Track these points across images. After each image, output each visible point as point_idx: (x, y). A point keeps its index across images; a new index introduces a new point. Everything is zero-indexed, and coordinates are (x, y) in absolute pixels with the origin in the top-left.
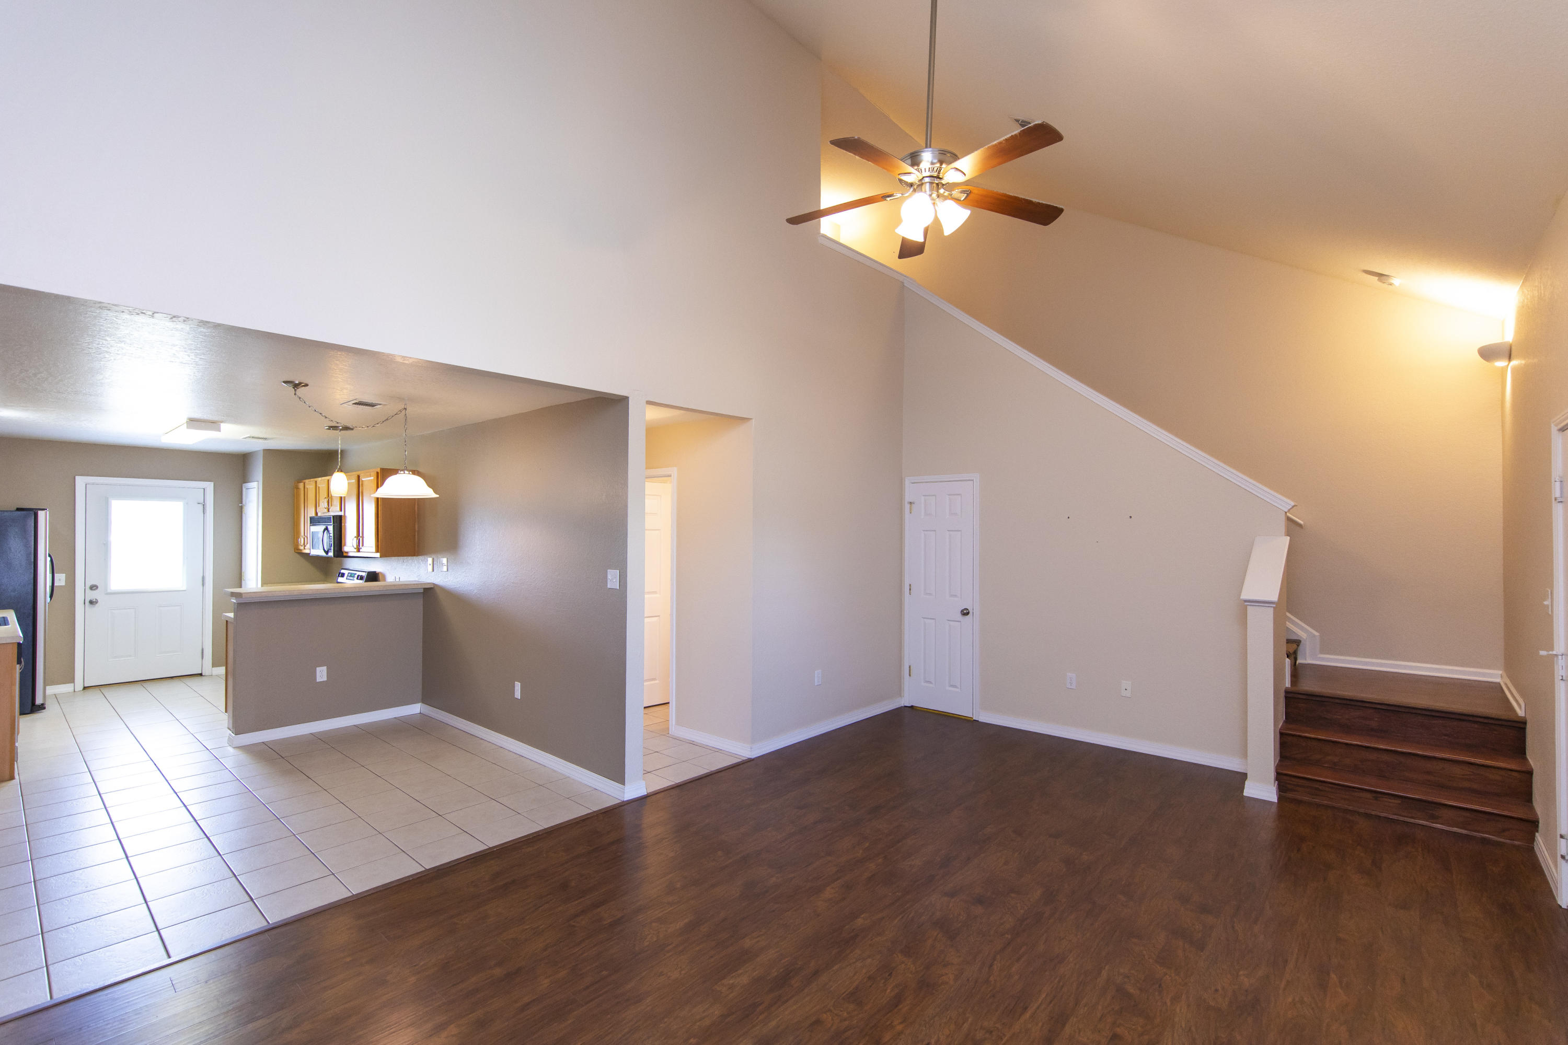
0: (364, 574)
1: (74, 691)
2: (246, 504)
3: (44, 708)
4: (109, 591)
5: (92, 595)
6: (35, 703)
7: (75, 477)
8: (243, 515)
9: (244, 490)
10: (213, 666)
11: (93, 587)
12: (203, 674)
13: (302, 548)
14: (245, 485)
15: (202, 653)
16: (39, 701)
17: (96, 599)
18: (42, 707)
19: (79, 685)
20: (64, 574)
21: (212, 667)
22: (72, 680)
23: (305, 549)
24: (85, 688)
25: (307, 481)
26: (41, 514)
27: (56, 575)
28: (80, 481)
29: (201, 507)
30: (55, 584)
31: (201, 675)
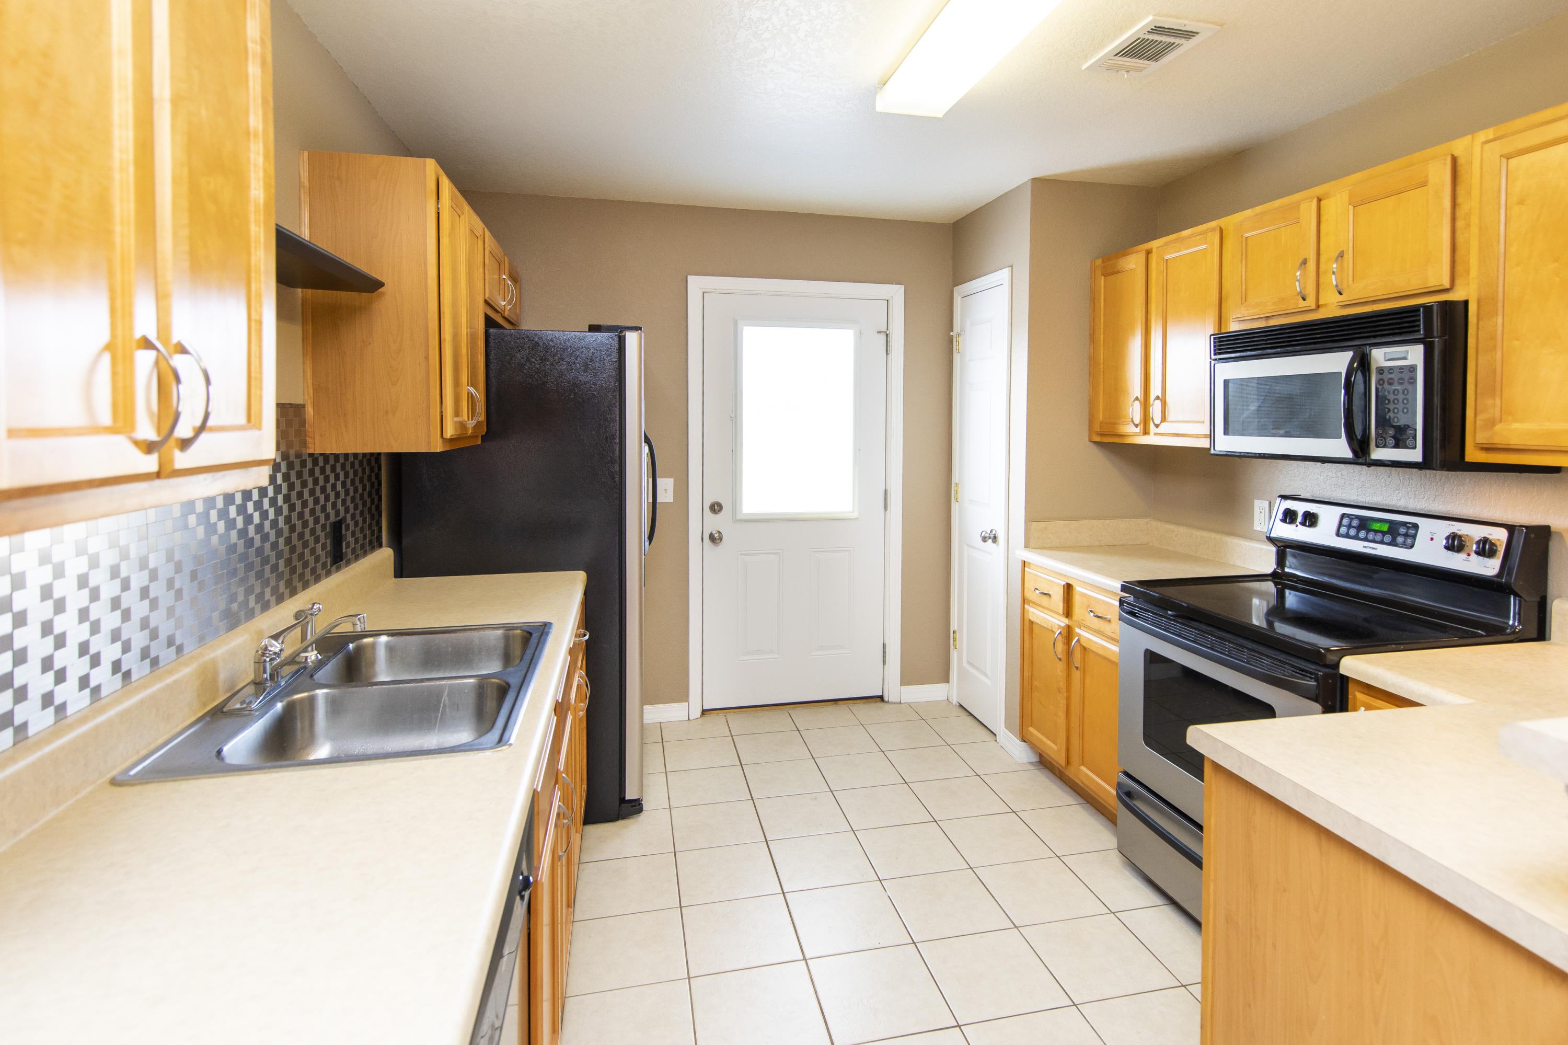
0: (1500, 536)
1: (689, 719)
2: (963, 330)
3: (641, 810)
4: (739, 517)
5: (714, 523)
6: (624, 797)
7: (687, 277)
8: (957, 358)
9: (957, 300)
10: (903, 683)
11: (716, 508)
12: (886, 699)
13: (1130, 429)
14: (959, 291)
15: (884, 652)
16: (630, 795)
17: (719, 532)
18: (635, 807)
19: (696, 712)
20: (672, 480)
21: (901, 686)
22: (683, 696)
23: (1146, 432)
24: (704, 712)
25: (1155, 244)
26: (632, 339)
27: (659, 480)
28: (696, 284)
29: (883, 337)
30: (659, 500)
31: (881, 698)
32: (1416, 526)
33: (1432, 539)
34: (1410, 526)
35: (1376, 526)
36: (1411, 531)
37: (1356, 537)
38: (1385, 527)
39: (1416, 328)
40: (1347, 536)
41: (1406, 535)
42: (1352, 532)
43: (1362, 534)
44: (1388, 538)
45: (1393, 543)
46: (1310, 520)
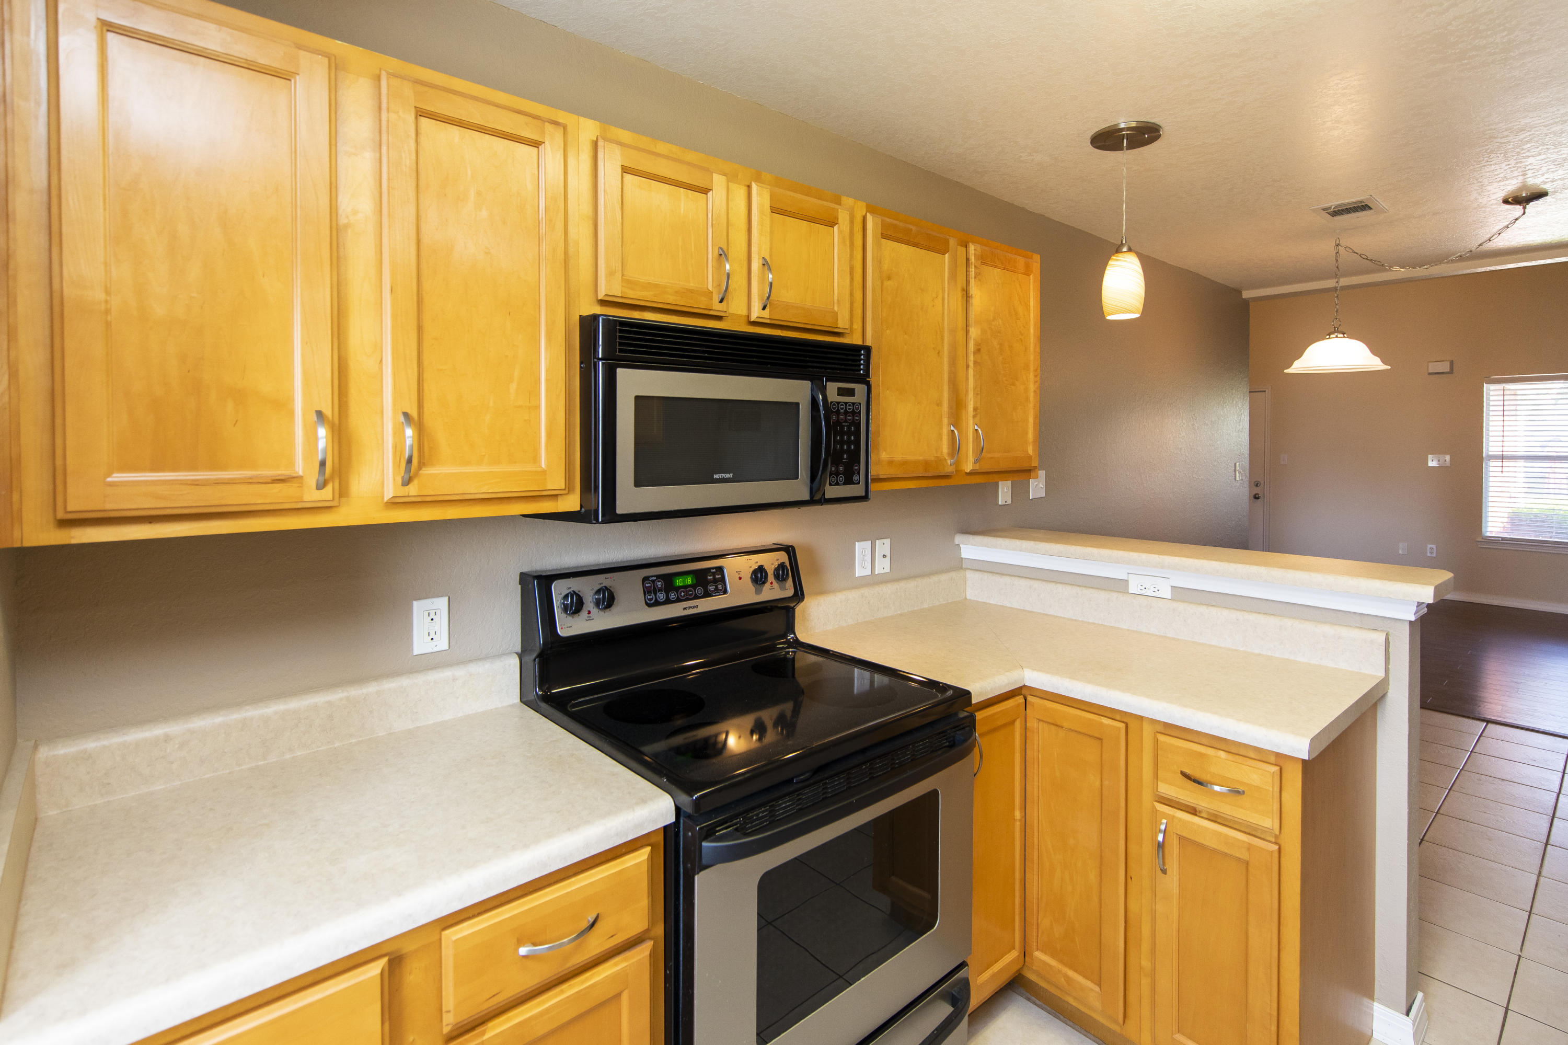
32: (720, 569)
33: (740, 578)
34: (714, 570)
35: (679, 582)
36: (717, 576)
37: (668, 601)
38: (689, 581)
39: (857, 368)
40: (657, 603)
41: (715, 581)
42: (661, 596)
43: (673, 596)
44: (700, 591)
45: (707, 594)
46: (607, 600)
